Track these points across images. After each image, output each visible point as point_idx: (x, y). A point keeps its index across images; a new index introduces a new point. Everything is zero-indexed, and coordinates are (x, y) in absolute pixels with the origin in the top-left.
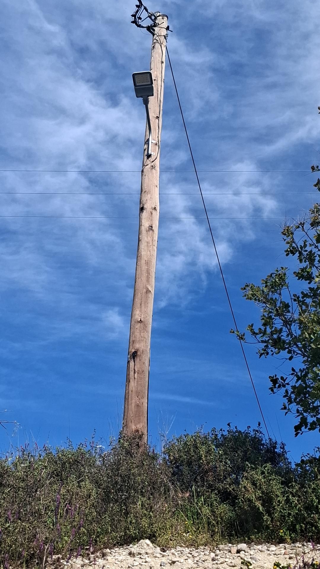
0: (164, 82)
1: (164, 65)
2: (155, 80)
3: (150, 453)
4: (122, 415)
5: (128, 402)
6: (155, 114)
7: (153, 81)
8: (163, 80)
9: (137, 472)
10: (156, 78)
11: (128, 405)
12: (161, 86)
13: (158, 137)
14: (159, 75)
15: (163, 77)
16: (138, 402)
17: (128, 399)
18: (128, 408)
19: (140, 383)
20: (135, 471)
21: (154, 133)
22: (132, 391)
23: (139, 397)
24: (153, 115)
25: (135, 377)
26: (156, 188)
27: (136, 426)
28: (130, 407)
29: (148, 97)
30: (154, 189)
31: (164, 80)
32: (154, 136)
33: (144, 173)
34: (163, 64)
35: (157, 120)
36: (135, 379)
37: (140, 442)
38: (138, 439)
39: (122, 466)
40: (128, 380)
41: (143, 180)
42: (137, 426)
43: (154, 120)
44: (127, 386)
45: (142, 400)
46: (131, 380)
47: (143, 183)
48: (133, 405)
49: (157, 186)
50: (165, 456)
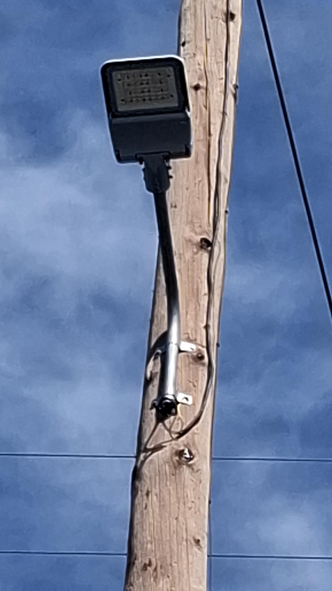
0: (235, 96)
1: (236, 27)
2: (197, 88)
6: (193, 230)
7: (191, 94)
8: (230, 87)
10: (200, 79)
12: (224, 113)
13: (207, 327)
14: (215, 68)
15: (233, 79)
21: (192, 313)
24: (188, 233)
26: (195, 549)
29: (167, 158)
30: (184, 555)
31: (236, 87)
32: (191, 324)
33: (144, 485)
34: (231, 24)
35: (206, 256)
41: (137, 516)
43: (188, 255)
47: (137, 528)
49: (198, 542)
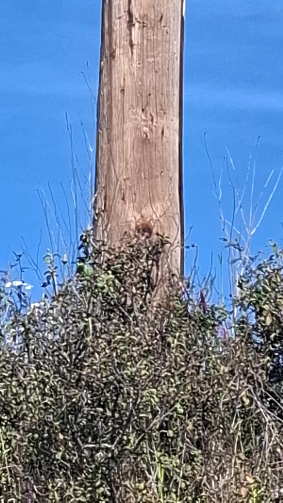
3: (190, 308)
4: (91, 176)
5: (110, 129)
9: (143, 372)
11: (109, 141)
16: (145, 129)
17: (110, 120)
18: (110, 150)
19: (151, 60)
20: (138, 370)
22: (123, 90)
23: (150, 110)
25: (131, 41)
27: (140, 212)
28: (116, 146)
36: (132, 45)
37: (155, 268)
38: (147, 259)
39: (93, 353)
40: (107, 52)
42: (144, 211)
44: (104, 72)
45: (160, 122)
46: (117, 52)
48: (129, 139)
50: (244, 314)
